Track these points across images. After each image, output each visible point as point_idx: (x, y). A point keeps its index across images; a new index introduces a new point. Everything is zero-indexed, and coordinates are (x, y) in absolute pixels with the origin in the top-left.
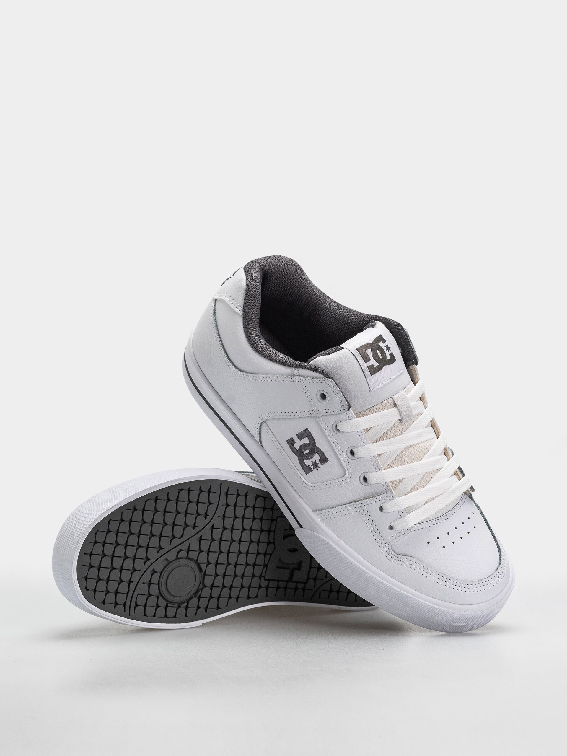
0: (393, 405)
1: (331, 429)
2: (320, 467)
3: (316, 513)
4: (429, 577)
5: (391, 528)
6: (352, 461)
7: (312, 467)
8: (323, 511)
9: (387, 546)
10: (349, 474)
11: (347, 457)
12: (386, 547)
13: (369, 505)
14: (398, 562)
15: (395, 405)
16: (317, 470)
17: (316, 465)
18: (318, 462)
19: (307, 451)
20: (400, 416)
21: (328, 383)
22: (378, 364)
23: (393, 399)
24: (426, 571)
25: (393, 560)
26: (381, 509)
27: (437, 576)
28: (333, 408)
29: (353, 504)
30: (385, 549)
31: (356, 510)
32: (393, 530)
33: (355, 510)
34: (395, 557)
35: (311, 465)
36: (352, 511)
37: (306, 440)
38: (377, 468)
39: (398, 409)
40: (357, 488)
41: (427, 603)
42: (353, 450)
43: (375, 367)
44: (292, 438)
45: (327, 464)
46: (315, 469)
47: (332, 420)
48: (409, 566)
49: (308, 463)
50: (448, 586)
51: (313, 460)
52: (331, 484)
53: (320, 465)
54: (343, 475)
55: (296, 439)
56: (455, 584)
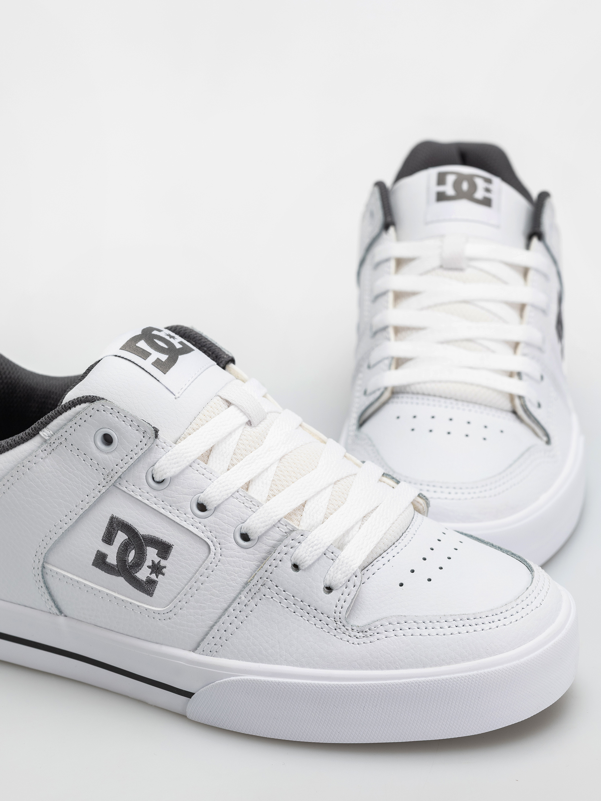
0: (225, 405)
1: (147, 488)
2: (165, 567)
3: (200, 649)
4: (433, 632)
5: (329, 589)
6: (209, 519)
7: (153, 576)
8: (210, 637)
9: (339, 623)
10: (216, 544)
11: (197, 519)
12: (339, 626)
13: (274, 573)
14: (371, 639)
15: (229, 404)
16: (163, 574)
17: (157, 569)
18: (157, 559)
19: (132, 555)
20: (245, 417)
21: (102, 408)
22: (167, 356)
23: (220, 397)
24: (423, 626)
25: (361, 641)
26: (296, 567)
27: (445, 625)
28: (132, 448)
29: (247, 589)
30: (338, 630)
31: (258, 596)
32: (333, 591)
33: (257, 599)
34: (361, 634)
35: (151, 574)
36: (252, 603)
37: (121, 537)
38: (252, 506)
39: (236, 406)
40: (240, 559)
41: (453, 676)
42: (201, 501)
43: (164, 361)
44: (98, 551)
45: (173, 552)
46: (160, 576)
47: (141, 472)
48: (392, 634)
49: (143, 574)
50: (471, 629)
51: (148, 563)
52: (197, 583)
53: (163, 563)
54: (207, 550)
55: (105, 548)
56: (480, 621)
